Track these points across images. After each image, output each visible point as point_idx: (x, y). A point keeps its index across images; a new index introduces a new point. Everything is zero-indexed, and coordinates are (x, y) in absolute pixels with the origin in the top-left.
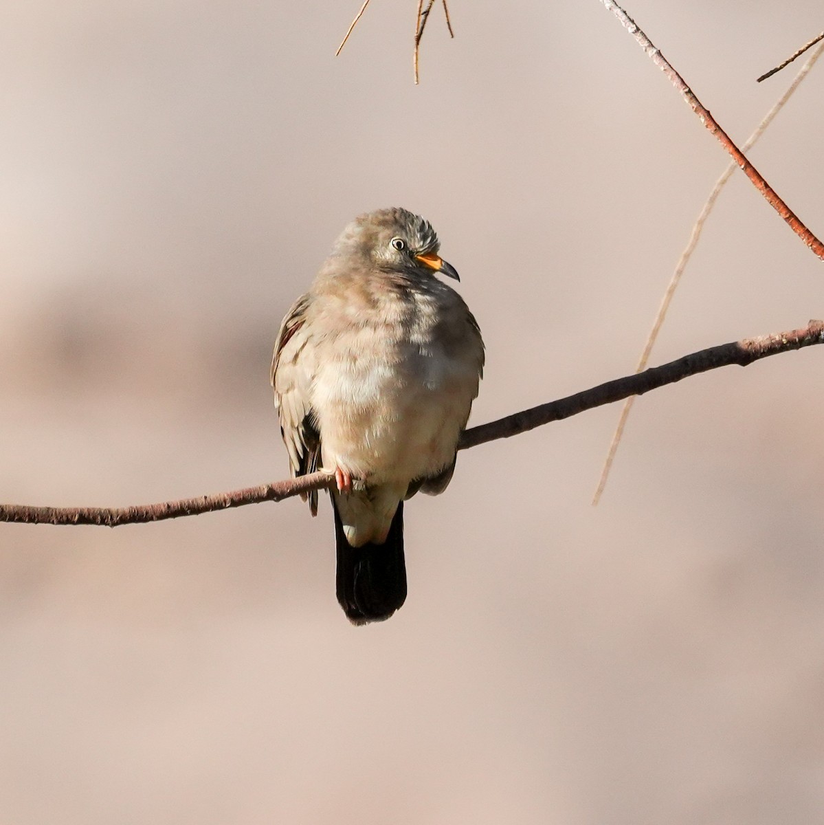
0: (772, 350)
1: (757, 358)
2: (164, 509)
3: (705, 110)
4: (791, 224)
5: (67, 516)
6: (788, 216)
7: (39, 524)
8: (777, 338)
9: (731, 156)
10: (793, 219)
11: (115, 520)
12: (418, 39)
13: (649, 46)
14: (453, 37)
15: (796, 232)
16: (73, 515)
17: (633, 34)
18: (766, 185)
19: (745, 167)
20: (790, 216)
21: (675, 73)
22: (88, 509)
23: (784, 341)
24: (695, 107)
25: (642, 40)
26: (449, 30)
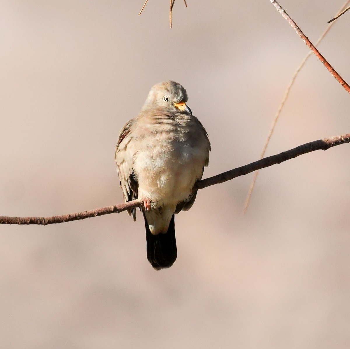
0: (338, 143)
1: (331, 147)
2: (67, 217)
3: (306, 37)
4: (345, 87)
5: (25, 221)
6: (343, 83)
7: (12, 224)
8: (340, 138)
9: (317, 57)
10: (345, 85)
11: (46, 222)
12: (172, 8)
13: (280, 8)
14: (187, 7)
15: (347, 90)
16: (27, 220)
17: (273, 3)
18: (333, 70)
19: (324, 62)
20: (344, 84)
21: (292, 20)
22: (34, 217)
23: (343, 139)
24: (301, 35)
25: (277, 6)
26: (185, 4)
